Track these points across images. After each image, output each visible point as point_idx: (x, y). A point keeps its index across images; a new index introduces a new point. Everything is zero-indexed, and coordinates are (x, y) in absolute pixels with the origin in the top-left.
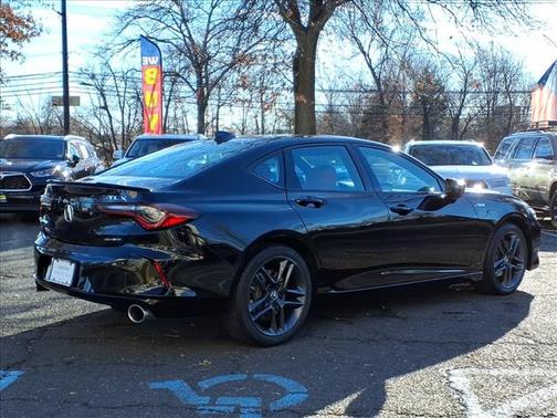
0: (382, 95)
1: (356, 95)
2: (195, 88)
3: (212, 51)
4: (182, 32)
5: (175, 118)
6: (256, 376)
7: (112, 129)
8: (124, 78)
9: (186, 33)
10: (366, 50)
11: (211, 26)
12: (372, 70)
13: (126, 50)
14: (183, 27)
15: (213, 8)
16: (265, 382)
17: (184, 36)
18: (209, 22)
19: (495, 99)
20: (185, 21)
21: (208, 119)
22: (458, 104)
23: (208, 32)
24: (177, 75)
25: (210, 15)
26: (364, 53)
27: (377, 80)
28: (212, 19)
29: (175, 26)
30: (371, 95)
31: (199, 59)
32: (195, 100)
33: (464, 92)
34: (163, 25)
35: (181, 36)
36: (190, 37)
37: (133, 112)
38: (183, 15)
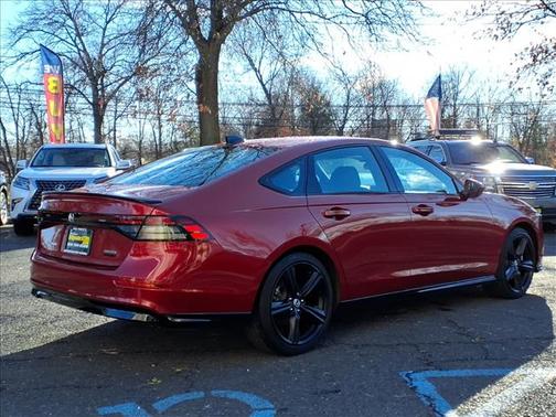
0: (273, 109)
1: (248, 109)
2: (91, 100)
3: (107, 64)
4: (76, 46)
5: (71, 130)
6: (213, 393)
7: (5, 141)
8: (18, 90)
9: (80, 46)
10: (257, 66)
11: (106, 40)
12: (263, 86)
13: (19, 63)
14: (78, 41)
15: (107, 23)
16: (226, 399)
17: (79, 50)
18: (104, 36)
19: (373, 114)
20: (79, 35)
21: (105, 131)
22: (342, 118)
23: (103, 45)
24: (73, 87)
25: (105, 29)
26: (255, 70)
27: (268, 96)
28: (107, 33)
29: (70, 40)
30: (262, 109)
31: (95, 72)
32: (92, 112)
33: (347, 107)
34: (57, 39)
35: (75, 49)
36: (85, 50)
37: (27, 124)
38: (76, 29)
